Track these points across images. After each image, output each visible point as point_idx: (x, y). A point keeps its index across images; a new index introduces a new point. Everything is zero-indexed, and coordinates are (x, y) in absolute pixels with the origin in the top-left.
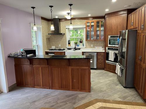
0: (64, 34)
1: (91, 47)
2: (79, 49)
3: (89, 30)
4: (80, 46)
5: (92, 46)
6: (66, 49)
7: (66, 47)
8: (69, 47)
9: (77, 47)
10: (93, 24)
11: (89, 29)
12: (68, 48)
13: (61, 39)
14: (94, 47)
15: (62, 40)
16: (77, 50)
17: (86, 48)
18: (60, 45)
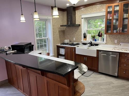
0: (79, 25)
1: (115, 44)
2: (97, 45)
3: (111, 18)
4: (99, 40)
5: (116, 41)
6: (81, 43)
7: (81, 42)
8: (85, 42)
9: (94, 42)
10: (117, 8)
11: (111, 16)
12: (83, 42)
13: (76, 31)
14: (118, 43)
15: (77, 33)
16: (94, 46)
17: (106, 44)
18: (74, 39)
